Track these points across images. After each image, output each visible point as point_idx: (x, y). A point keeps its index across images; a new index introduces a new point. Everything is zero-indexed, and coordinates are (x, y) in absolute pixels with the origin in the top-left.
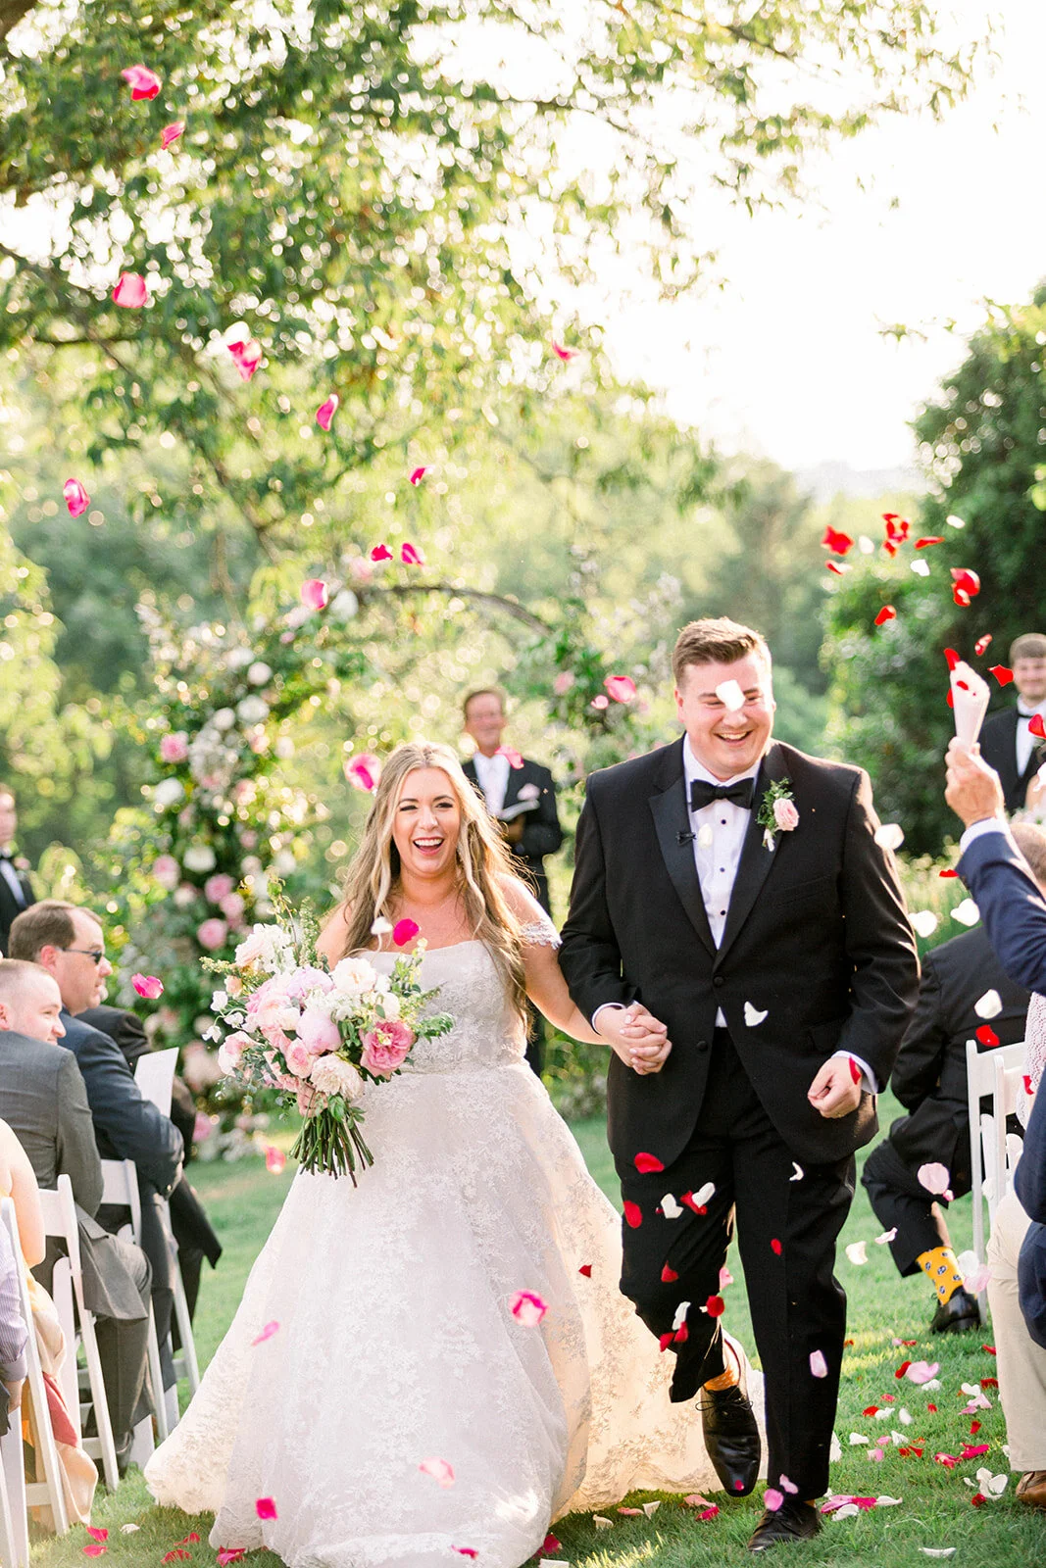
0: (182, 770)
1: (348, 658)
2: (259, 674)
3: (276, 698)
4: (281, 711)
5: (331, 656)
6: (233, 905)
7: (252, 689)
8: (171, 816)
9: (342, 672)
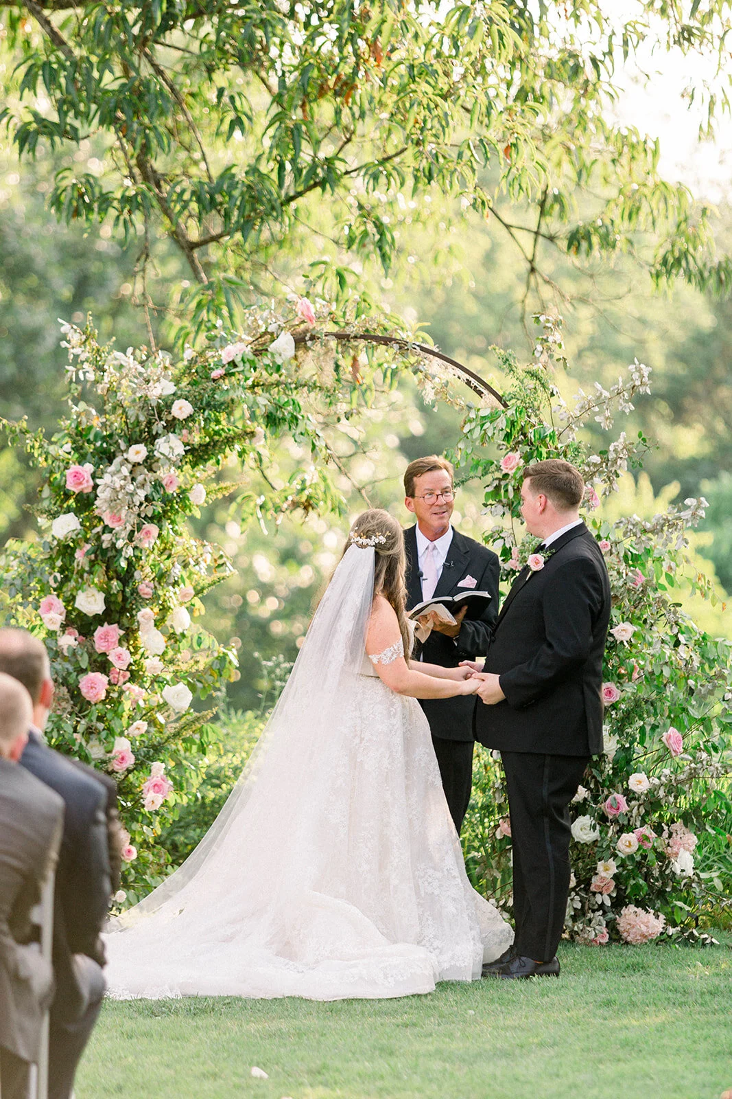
0: (85, 503)
1: (279, 407)
2: (182, 409)
3: (197, 439)
4: (198, 454)
5: (263, 400)
6: (120, 657)
7: (172, 425)
8: (66, 550)
9: (272, 420)
